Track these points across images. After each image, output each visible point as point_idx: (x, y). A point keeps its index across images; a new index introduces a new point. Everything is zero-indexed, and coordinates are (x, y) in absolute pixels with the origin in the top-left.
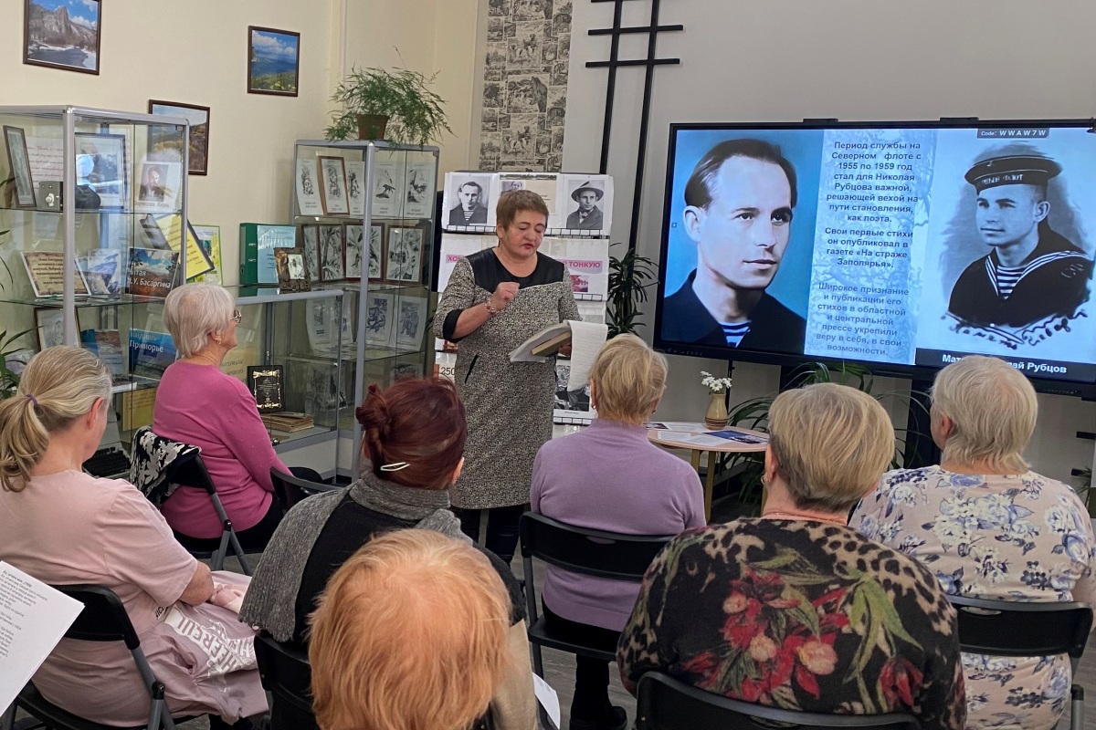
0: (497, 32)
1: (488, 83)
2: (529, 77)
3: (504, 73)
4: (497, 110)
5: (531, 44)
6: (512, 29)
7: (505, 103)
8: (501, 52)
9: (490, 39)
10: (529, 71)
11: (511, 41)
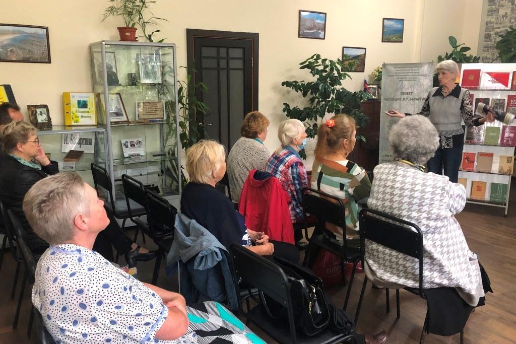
0: (491, 12)
1: (486, 32)
2: (504, 29)
3: (493, 29)
4: (490, 43)
5: (505, 16)
6: (497, 11)
7: (493, 40)
8: (493, 20)
9: (488, 15)
10: (504, 27)
11: (496, 16)
